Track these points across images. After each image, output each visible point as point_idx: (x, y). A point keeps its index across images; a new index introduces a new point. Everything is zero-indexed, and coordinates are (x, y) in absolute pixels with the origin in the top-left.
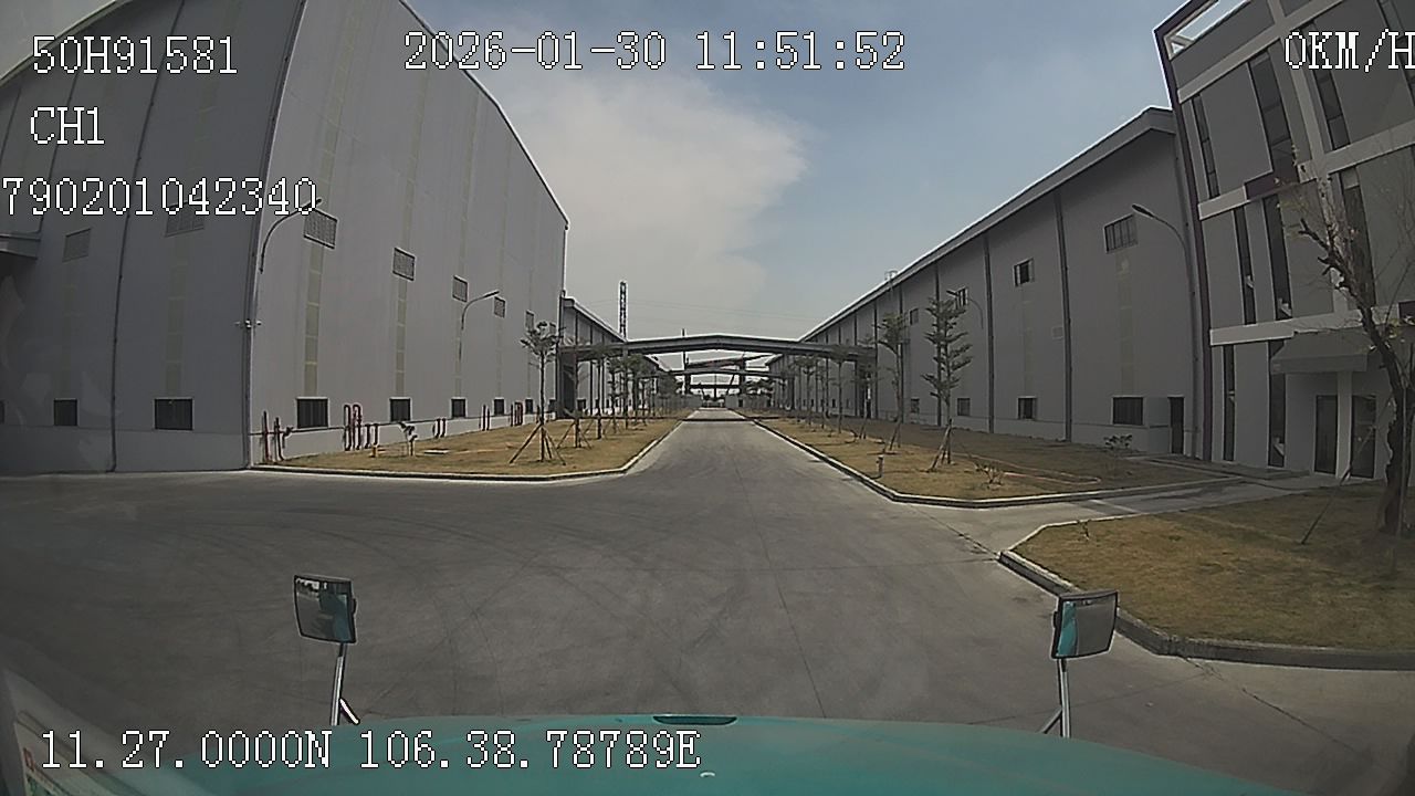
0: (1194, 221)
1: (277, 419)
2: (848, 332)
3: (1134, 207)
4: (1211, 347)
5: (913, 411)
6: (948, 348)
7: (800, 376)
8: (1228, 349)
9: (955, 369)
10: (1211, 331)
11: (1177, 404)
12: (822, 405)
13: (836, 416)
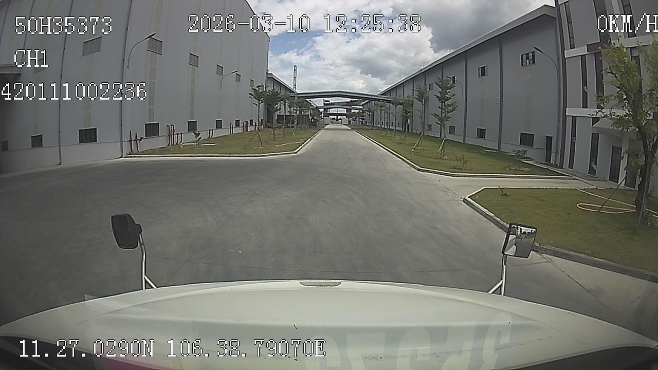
0: (562, 59)
1: (136, 134)
2: (400, 92)
3: (535, 48)
4: (566, 116)
5: (429, 130)
6: (446, 103)
7: (377, 111)
8: (574, 118)
9: (448, 113)
10: (567, 109)
11: (549, 139)
12: (387, 125)
13: (393, 130)
